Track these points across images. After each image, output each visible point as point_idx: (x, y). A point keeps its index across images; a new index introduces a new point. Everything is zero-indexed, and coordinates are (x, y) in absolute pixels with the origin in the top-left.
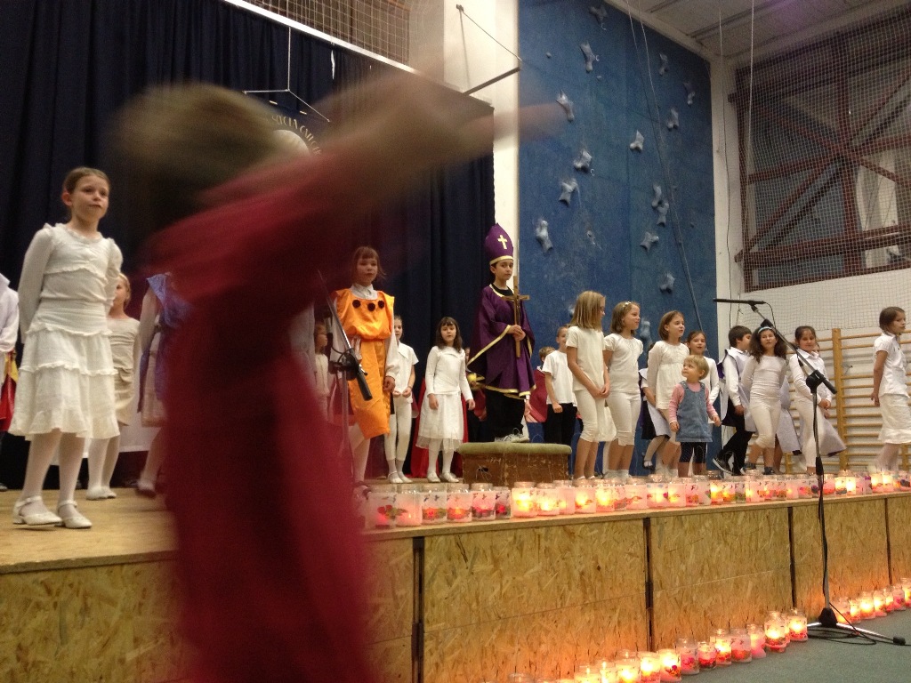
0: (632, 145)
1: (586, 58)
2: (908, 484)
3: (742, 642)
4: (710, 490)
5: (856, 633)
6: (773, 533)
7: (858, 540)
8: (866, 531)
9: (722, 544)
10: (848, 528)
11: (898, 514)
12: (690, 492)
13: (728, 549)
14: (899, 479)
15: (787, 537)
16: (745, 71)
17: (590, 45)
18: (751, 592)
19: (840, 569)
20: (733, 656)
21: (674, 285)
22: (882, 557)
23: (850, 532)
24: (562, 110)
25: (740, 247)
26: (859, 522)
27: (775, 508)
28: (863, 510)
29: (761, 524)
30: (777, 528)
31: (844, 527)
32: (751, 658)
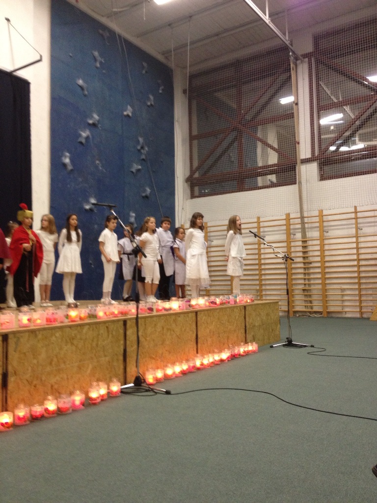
0: (125, 113)
1: (95, 60)
2: (215, 303)
3: (65, 402)
4: (68, 315)
5: (150, 389)
6: (110, 336)
7: (175, 335)
8: (181, 330)
9: (69, 346)
10: (168, 329)
11: (204, 320)
12: (50, 316)
13: (74, 348)
14: (210, 301)
15: (122, 337)
16: (192, 77)
17: (98, 52)
18: (91, 371)
19: (160, 352)
20: (59, 411)
21: (150, 194)
22: (192, 343)
23: (169, 331)
24: (80, 88)
25: (188, 174)
26: (176, 325)
27: (113, 321)
28: (179, 319)
29: (101, 331)
30: (114, 333)
31: (165, 329)
32: (71, 410)
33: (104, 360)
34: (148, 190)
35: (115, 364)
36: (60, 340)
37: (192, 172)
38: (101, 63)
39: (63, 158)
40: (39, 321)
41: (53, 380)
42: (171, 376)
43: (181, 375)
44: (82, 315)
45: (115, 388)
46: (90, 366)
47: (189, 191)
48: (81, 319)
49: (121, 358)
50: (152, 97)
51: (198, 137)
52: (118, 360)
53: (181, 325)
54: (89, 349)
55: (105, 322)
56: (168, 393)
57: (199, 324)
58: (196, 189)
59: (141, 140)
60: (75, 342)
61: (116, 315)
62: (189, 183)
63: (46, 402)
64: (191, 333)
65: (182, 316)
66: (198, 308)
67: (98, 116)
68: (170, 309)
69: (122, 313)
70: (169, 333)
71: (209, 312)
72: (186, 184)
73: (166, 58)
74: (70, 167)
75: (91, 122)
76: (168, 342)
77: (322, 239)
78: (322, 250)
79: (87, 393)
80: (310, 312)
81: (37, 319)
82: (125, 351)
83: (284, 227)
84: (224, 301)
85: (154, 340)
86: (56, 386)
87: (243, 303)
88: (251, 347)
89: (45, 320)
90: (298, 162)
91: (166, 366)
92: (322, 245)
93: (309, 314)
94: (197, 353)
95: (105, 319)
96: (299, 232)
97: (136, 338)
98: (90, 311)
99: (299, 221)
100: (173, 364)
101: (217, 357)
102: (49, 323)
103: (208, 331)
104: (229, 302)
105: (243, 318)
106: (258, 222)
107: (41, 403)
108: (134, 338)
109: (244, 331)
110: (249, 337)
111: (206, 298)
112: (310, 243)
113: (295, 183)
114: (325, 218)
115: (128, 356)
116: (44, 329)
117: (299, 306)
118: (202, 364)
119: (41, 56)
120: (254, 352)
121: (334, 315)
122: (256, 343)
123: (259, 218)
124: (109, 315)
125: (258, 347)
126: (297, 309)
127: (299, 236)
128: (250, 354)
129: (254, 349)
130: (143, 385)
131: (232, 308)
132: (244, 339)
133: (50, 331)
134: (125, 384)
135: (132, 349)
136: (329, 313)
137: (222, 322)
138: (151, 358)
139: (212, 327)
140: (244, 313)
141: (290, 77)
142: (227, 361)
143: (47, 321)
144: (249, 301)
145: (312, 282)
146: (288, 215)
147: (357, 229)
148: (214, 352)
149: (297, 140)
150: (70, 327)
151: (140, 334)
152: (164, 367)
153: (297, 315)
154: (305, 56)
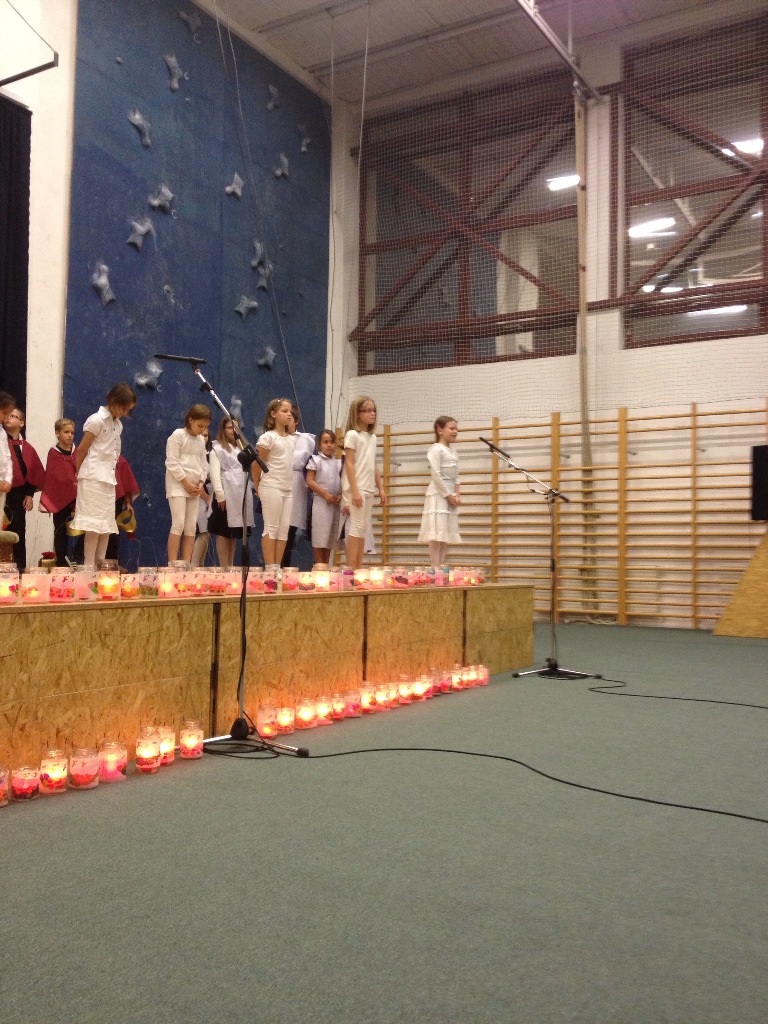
0: (228, 189)
1: (170, 72)
2: (405, 581)
3: (86, 763)
4: (96, 583)
5: (266, 747)
6: (186, 633)
7: (319, 641)
8: (333, 631)
9: (98, 648)
10: (306, 628)
11: (382, 613)
12: (58, 585)
13: (108, 653)
14: (394, 575)
15: (210, 638)
16: (371, 123)
17: (177, 57)
18: (142, 703)
19: (289, 673)
20: (71, 782)
21: (274, 361)
22: (354, 659)
23: (308, 632)
24: (134, 131)
25: (354, 324)
26: (324, 620)
27: (192, 604)
28: (331, 608)
29: (166, 623)
30: (194, 628)
31: (300, 627)
32: (96, 783)
33: (171, 683)
34: (271, 353)
35: (194, 692)
36: (78, 636)
37: (363, 320)
38: (181, 80)
39: (95, 276)
40: (34, 594)
41: (60, 720)
42: (310, 723)
43: (331, 722)
44: (128, 587)
45: (193, 740)
46: (141, 696)
47: (354, 362)
48: (123, 594)
49: (207, 681)
50: (285, 160)
51: (379, 248)
52: (199, 684)
53: (334, 619)
54: (141, 657)
55: (174, 604)
56: (303, 754)
57: (369, 621)
58: (371, 356)
59: (258, 246)
60: (110, 641)
61: (200, 591)
62: (356, 342)
63: (44, 763)
64: (353, 637)
65: (336, 601)
66: (369, 589)
67: (172, 191)
68: (312, 586)
69: (212, 589)
70: (308, 635)
71: (392, 597)
72: (349, 345)
73: (319, 79)
74: (108, 296)
75: (156, 202)
76: (304, 654)
77: (624, 467)
78: (623, 491)
79: (132, 750)
80: (592, 615)
81: (30, 589)
82: (215, 666)
83: (548, 442)
84: (424, 578)
85: (275, 648)
86: (67, 732)
87: (462, 584)
88: (473, 674)
89: (48, 592)
90: (583, 307)
91: (300, 702)
92: (623, 480)
93: (589, 619)
94: (364, 679)
95: (176, 597)
96: (577, 452)
97: (239, 642)
98: (145, 579)
99: (578, 428)
100: (316, 698)
101: (405, 690)
102: (56, 599)
103: (388, 636)
104: (433, 581)
105: (461, 616)
106: (496, 429)
107: (36, 764)
108: (236, 641)
109: (460, 642)
110: (471, 654)
111: (387, 569)
112: (598, 475)
113: (573, 352)
114: (631, 426)
115: (220, 678)
116: (46, 610)
117: (572, 602)
118: (374, 703)
119: (56, 56)
120: (478, 684)
121: (641, 623)
122: (486, 666)
123: (496, 420)
124: (184, 591)
125: (491, 675)
126: (568, 607)
127: (576, 460)
128: (472, 688)
129: (481, 678)
130: (249, 737)
131: (439, 593)
132: (460, 658)
133: (58, 615)
134: (213, 735)
135: (231, 663)
136: (631, 617)
137: (417, 620)
138: (270, 685)
139: (396, 629)
140: (462, 604)
141: (572, 132)
142: (424, 698)
143: (52, 595)
144: (473, 581)
145: (599, 554)
146: (556, 416)
147: (696, 449)
148: (399, 680)
149: (581, 261)
150: (101, 609)
151: (248, 633)
152: (295, 704)
153: (567, 621)
154: (605, 90)
